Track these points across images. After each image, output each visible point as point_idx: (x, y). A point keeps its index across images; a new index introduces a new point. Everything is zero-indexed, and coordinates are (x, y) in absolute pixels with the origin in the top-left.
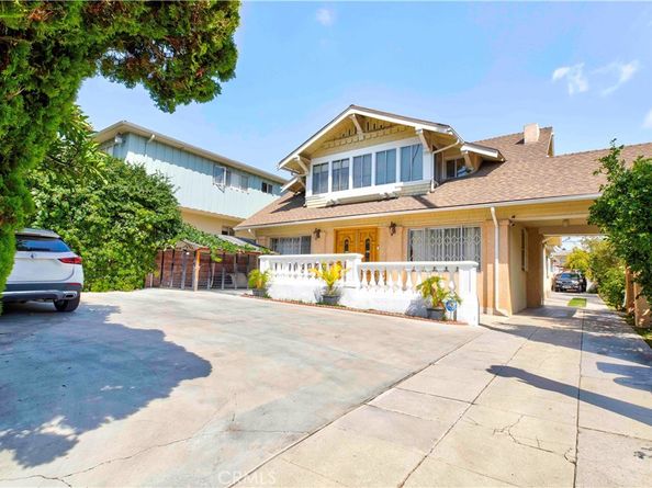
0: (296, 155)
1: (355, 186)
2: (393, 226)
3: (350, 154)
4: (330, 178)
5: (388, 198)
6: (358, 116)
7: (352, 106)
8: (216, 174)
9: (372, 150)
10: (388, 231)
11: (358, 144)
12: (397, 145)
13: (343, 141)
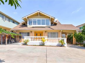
0: (26, 17)
1: (38, 24)
2: (46, 32)
3: (37, 19)
4: (33, 22)
5: (44, 27)
6: (39, 13)
7: (39, 11)
8: (3, 17)
9: (41, 19)
10: (45, 32)
11: (38, 18)
12: (45, 19)
13: (35, 16)
